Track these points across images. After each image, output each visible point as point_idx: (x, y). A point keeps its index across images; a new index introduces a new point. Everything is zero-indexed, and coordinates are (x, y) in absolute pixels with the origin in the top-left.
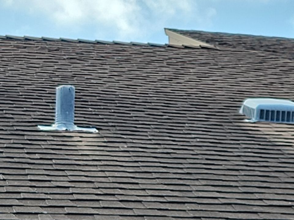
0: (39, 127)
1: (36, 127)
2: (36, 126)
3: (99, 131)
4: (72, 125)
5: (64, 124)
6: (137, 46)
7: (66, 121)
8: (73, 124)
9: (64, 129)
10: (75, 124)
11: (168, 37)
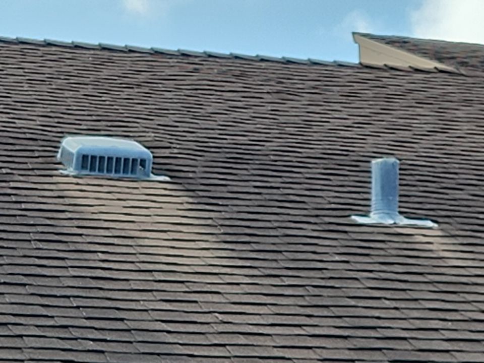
0: (353, 217)
1: (348, 218)
2: (349, 216)
3: (439, 226)
4: (397, 215)
5: (388, 214)
6: (345, 67)
7: (389, 210)
8: (398, 213)
9: (392, 222)
10: (401, 213)
11: (357, 45)
